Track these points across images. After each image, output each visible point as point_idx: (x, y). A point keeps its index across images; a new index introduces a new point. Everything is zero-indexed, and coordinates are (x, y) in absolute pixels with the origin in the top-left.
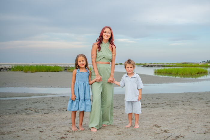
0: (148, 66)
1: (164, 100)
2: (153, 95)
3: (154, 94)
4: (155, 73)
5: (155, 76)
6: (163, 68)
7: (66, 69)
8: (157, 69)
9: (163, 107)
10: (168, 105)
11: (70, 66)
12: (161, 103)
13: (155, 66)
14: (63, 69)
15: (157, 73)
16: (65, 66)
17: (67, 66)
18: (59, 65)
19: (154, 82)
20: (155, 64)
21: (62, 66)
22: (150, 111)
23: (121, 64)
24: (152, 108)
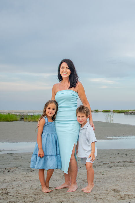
0: (131, 114)
7: (23, 118)
11: (28, 114)
14: (19, 118)
16: (22, 114)
17: (24, 113)
18: (13, 113)
19: (134, 134)
21: (18, 114)
22: (117, 171)
23: (97, 111)
24: (121, 168)
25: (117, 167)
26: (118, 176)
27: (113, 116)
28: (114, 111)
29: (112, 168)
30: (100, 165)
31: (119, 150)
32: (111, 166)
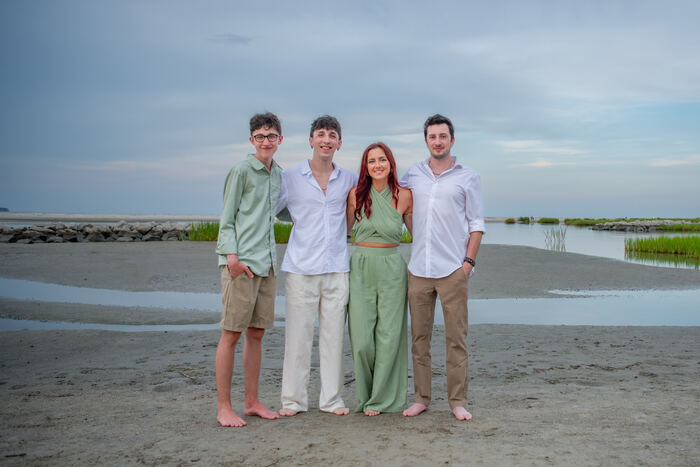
0: (610, 229)
1: (637, 351)
2: (604, 330)
3: (611, 327)
4: (631, 250)
5: (629, 261)
6: (656, 236)
8: (638, 239)
9: (623, 385)
10: (643, 374)
12: (621, 365)
13: (634, 229)
15: (636, 250)
19: (618, 284)
20: (635, 223)
23: (525, 221)
24: (582, 387)
25: (570, 382)
26: (574, 415)
27: (563, 235)
28: (568, 222)
29: (558, 385)
30: (524, 374)
31: (576, 328)
32: (553, 378)
